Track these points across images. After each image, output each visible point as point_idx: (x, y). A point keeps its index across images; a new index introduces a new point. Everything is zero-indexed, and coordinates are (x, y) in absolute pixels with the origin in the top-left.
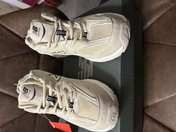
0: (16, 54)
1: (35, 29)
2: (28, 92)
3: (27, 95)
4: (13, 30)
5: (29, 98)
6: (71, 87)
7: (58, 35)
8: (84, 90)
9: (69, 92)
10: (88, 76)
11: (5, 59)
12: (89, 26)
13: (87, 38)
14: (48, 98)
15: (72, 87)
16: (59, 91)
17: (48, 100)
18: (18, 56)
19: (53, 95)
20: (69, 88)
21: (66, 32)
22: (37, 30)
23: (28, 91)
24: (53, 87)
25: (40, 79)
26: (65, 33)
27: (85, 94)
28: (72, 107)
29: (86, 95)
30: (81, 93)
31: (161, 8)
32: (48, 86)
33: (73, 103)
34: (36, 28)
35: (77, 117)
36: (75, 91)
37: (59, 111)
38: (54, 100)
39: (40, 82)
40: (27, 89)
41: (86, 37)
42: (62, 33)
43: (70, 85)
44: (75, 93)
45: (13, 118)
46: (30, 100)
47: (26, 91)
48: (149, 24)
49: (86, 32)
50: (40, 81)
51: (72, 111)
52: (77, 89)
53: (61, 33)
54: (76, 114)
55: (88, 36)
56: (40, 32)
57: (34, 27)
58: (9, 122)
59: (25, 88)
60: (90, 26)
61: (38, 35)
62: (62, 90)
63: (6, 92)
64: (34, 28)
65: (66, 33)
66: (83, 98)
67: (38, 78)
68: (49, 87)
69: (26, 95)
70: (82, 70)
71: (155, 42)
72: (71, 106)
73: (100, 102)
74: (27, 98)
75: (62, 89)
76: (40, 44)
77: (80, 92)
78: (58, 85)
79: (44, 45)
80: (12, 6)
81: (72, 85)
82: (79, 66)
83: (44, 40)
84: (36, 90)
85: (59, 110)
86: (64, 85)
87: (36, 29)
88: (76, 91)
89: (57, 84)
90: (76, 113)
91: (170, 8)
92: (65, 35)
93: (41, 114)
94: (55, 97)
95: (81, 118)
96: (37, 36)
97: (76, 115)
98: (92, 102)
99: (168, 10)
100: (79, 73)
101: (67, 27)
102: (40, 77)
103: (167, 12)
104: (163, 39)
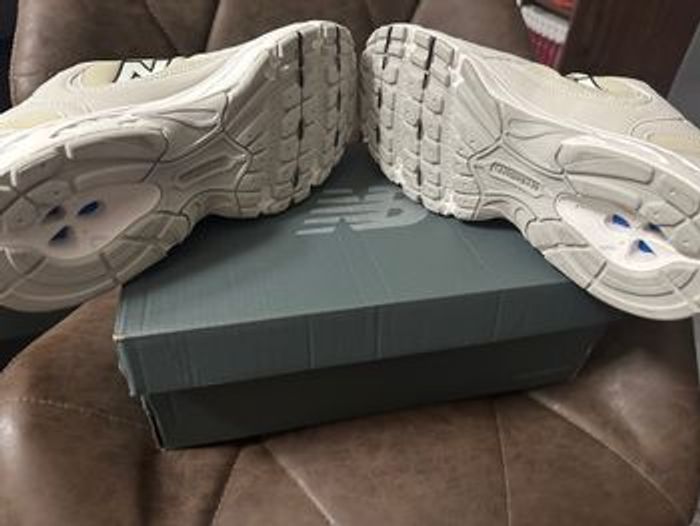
48: (556, 407)
71: (502, 436)
99: (617, 457)
103: (613, 452)
104: (518, 456)
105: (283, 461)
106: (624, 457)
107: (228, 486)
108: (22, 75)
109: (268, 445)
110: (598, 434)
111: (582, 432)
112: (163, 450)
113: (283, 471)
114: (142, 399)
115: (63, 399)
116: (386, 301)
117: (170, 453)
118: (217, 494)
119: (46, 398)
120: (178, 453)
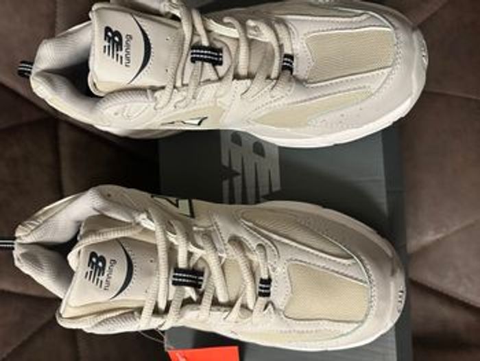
1: (114, 39)
2: (107, 268)
3: (103, 278)
5: (109, 288)
6: (251, 233)
7: (199, 63)
8: (299, 238)
9: (249, 250)
10: (264, 191)
12: (298, 36)
13: (294, 73)
14: (174, 277)
15: (255, 230)
16: (215, 248)
17: (175, 283)
19: (191, 265)
20: (245, 237)
21: (220, 50)
22: (120, 44)
23: (108, 264)
24: (190, 238)
25: (142, 219)
26: (219, 57)
27: (308, 249)
28: (268, 295)
29: (312, 251)
30: (291, 246)
32: (172, 238)
33: (268, 282)
34: (117, 34)
35: (286, 321)
36: (269, 243)
37: (219, 313)
38: (194, 279)
39: (142, 226)
40: (102, 259)
41: (291, 70)
42: (211, 55)
43: (246, 225)
44: (273, 251)
46: (116, 293)
47: (100, 264)
49: (290, 52)
50: (138, 224)
51: (270, 307)
52: (275, 237)
53: (207, 54)
54: (281, 313)
55: (297, 67)
56: (132, 51)
57: (108, 29)
59: (93, 255)
60: (305, 35)
61: (124, 61)
62: (225, 245)
64: (110, 34)
65: (221, 57)
66: (305, 262)
67: (135, 215)
68: (176, 239)
69: (101, 278)
70: (237, 174)
72: (266, 291)
73: (368, 267)
74: (105, 289)
75: (223, 240)
76: (130, 92)
77: (287, 244)
78: (202, 229)
79: (147, 96)
81: (250, 224)
82: (225, 162)
83: (145, 80)
84: (132, 257)
85: (219, 310)
86: (225, 229)
87: (117, 39)
88: (272, 243)
89: (196, 225)
90: (281, 310)
92: (221, 63)
93: (145, 332)
94: (195, 268)
95: (302, 322)
96: (121, 63)
97: (283, 316)
98: (341, 271)
100: (226, 184)
101: (221, 35)
102: (140, 211)
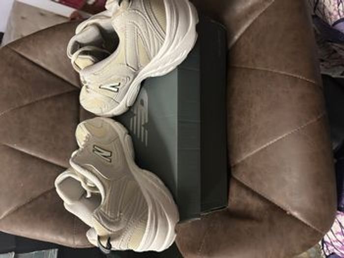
0: (44, 97)
4: (36, 61)
11: (28, 105)
18: (47, 99)
31: (251, 10)
45: (45, 191)
48: (236, 37)
58: (39, 197)
63: (33, 154)
71: (243, 66)
80: (43, 12)
91: (264, 10)
99: (261, 15)
100: (132, 119)
103: (259, 16)
104: (253, 61)
105: (239, 161)
106: (262, 11)
107: (245, 184)
108: (74, 243)
109: (232, 165)
110: (250, 22)
111: (248, 28)
112: (228, 207)
113: (243, 161)
114: (202, 215)
115: (201, 243)
116: (176, 117)
117: (229, 205)
118: (247, 189)
119: (199, 249)
120: (229, 202)
